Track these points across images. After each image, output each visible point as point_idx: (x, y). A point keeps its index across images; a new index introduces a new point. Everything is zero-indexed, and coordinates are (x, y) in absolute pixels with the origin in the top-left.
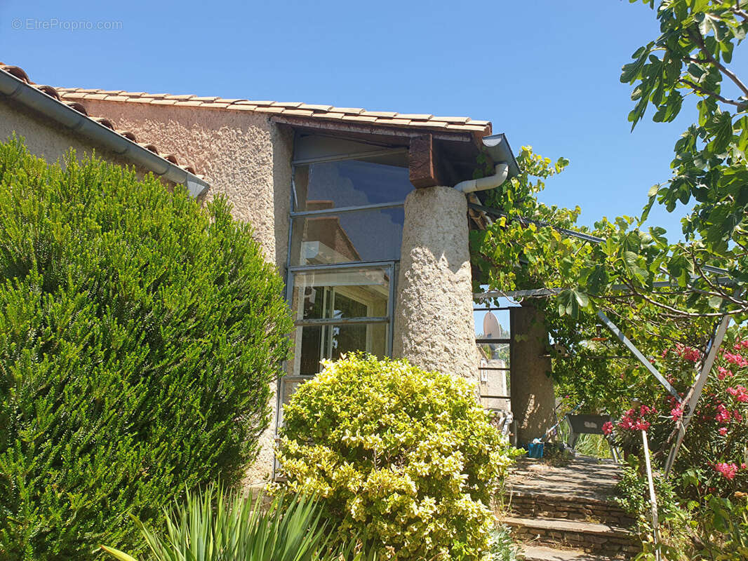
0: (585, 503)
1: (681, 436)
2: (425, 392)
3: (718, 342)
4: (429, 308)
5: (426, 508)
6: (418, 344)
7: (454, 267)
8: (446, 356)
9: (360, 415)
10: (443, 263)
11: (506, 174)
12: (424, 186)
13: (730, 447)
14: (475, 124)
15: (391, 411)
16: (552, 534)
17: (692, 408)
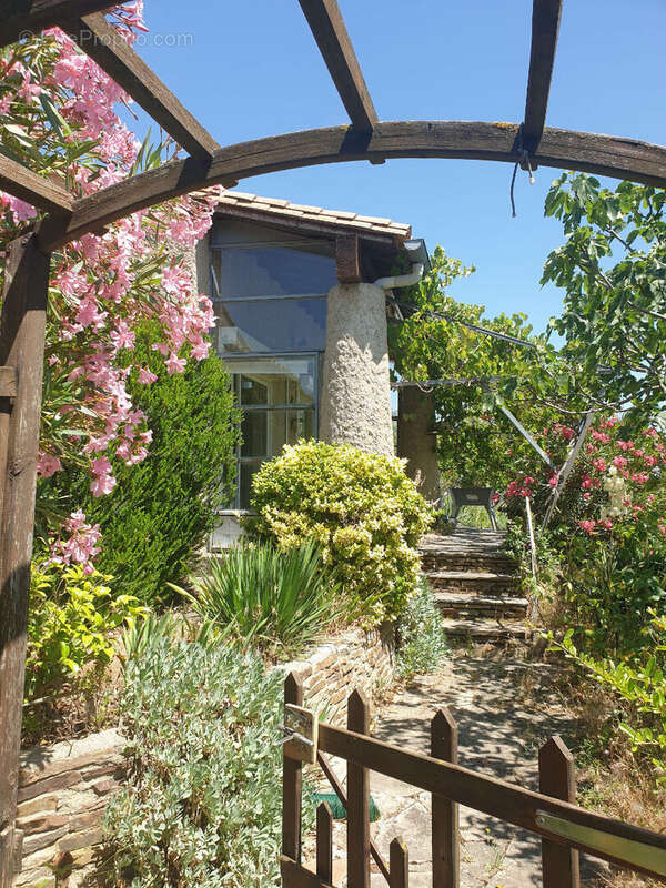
0: (477, 558)
1: (556, 500)
2: (371, 470)
3: (588, 422)
4: (354, 397)
5: (378, 553)
6: (346, 429)
7: (377, 360)
8: (370, 439)
9: (325, 488)
10: (368, 355)
11: (421, 273)
12: (348, 283)
13: (591, 508)
14: (397, 227)
15: (349, 485)
16: (452, 582)
17: (565, 478)
